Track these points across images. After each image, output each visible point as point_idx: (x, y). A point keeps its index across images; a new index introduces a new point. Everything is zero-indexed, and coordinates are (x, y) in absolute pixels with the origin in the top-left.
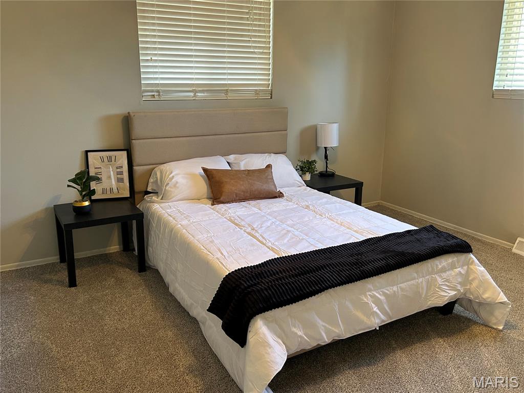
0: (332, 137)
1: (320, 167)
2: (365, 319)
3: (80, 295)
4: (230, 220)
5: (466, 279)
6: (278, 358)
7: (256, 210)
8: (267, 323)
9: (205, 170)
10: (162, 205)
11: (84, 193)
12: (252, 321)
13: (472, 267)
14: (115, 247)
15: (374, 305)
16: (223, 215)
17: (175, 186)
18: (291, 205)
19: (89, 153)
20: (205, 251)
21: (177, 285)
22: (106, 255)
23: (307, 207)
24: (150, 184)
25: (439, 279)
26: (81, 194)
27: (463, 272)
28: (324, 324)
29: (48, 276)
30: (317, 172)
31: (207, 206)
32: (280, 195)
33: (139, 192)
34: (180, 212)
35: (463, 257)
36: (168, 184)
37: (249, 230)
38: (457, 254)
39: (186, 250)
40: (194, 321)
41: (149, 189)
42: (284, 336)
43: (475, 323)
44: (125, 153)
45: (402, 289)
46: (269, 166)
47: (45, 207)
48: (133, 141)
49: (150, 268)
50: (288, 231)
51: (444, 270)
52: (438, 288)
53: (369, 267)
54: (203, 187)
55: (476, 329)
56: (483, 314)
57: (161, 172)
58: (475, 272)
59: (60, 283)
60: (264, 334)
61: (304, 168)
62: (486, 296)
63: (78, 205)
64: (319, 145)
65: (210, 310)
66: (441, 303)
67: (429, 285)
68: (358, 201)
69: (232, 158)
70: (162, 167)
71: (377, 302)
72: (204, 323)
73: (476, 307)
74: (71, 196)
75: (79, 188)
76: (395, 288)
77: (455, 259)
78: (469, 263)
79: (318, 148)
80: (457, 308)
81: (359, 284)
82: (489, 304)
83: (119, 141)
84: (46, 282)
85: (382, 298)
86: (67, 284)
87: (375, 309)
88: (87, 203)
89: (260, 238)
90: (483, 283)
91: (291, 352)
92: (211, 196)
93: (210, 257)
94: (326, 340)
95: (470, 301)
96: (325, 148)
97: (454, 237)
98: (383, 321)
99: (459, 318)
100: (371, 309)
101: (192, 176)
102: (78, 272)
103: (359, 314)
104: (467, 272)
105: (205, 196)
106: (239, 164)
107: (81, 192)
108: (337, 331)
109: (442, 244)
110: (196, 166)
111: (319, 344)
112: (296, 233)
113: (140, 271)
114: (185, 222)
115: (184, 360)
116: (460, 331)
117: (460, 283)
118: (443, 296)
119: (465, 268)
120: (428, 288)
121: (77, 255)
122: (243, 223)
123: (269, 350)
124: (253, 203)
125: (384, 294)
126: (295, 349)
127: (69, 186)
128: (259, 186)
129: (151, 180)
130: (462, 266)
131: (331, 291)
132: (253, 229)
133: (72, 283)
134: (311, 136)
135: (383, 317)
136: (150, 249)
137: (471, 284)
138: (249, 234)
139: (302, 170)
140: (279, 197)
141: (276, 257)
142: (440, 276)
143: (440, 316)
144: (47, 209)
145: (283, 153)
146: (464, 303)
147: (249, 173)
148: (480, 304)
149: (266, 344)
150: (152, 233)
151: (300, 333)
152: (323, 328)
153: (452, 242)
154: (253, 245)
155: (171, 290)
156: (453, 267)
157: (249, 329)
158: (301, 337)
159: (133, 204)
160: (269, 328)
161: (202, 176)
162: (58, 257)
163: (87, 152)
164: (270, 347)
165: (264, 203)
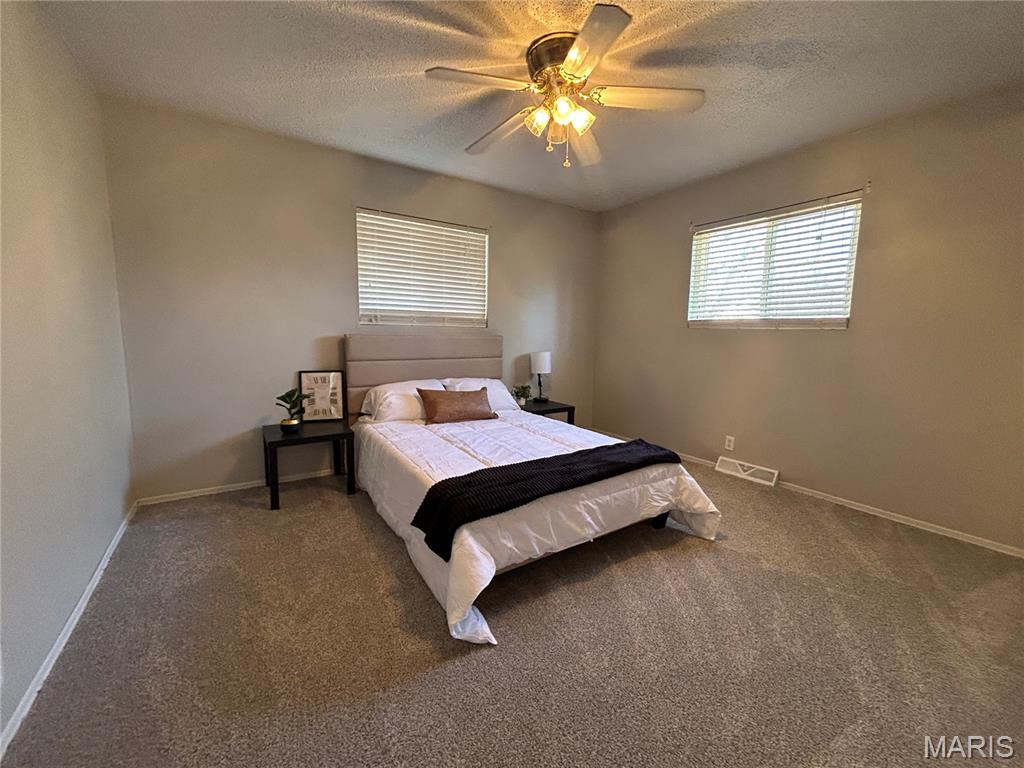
0: (545, 364)
1: (534, 393)
2: (579, 530)
3: (281, 517)
4: (442, 437)
5: (677, 490)
6: (484, 571)
7: (470, 429)
8: (474, 534)
9: (419, 391)
10: (374, 425)
11: (293, 411)
12: (458, 531)
13: (682, 477)
14: (326, 471)
15: (587, 515)
16: (435, 433)
17: (388, 406)
18: (505, 425)
19: (303, 375)
20: (413, 464)
21: (384, 503)
22: (316, 478)
23: (521, 426)
24: (364, 406)
25: (651, 490)
26: (290, 412)
27: (673, 482)
28: (535, 534)
29: (250, 500)
30: (531, 398)
31: (421, 426)
32: (495, 416)
33: (353, 414)
34: (391, 430)
35: (672, 467)
36: (381, 404)
37: (461, 445)
38: (667, 465)
39: (394, 466)
40: (400, 541)
41: (363, 411)
42: (493, 549)
43: (688, 535)
44: (339, 374)
45: (615, 499)
46: (484, 389)
47: (252, 428)
48: (349, 363)
49: (359, 490)
50: (501, 446)
51: (655, 480)
52: (652, 498)
53: (581, 476)
54: (417, 407)
55: (689, 541)
56: (695, 525)
57: (376, 393)
58: (685, 483)
59: (262, 505)
60: (470, 546)
61: (520, 393)
62: (696, 506)
63: (286, 423)
64: (533, 372)
65: (414, 523)
66: (654, 513)
67: (643, 494)
68: (571, 421)
69: (447, 381)
70: (376, 388)
71: (591, 512)
72: (409, 542)
73: (688, 519)
74: (280, 415)
75: (288, 406)
76: (608, 498)
77: (665, 469)
78: (679, 473)
79: (532, 375)
80: (670, 521)
81: (572, 492)
82: (700, 515)
83: (335, 362)
84: (246, 505)
85: (595, 507)
86: (270, 507)
87: (589, 519)
88: (295, 422)
89: (472, 452)
90: (693, 492)
91: (500, 567)
92: (425, 416)
93: (417, 470)
94: (538, 552)
95: (682, 512)
96: (539, 375)
97: (663, 449)
98: (597, 533)
99: (672, 531)
100: (584, 519)
101: (406, 396)
102: (282, 495)
103: (573, 525)
104: (677, 482)
105: (419, 416)
106: (454, 386)
107: (289, 410)
108: (549, 542)
109: (652, 454)
110: (411, 388)
111: (530, 558)
112: (509, 447)
113: (349, 494)
114: (395, 439)
115: (385, 581)
116: (674, 543)
117: (671, 494)
118: (656, 506)
119: (675, 478)
120: (641, 498)
121: (282, 479)
122: (455, 439)
123: (475, 563)
124: (467, 423)
125: (598, 504)
126: (505, 563)
127: (277, 404)
128: (474, 407)
129: (365, 402)
130: (672, 476)
131: (542, 499)
132: (465, 444)
133: (275, 505)
134: (525, 363)
135: (597, 528)
136: (360, 470)
137: (682, 495)
138: (461, 449)
139: (517, 395)
140: (494, 418)
141: (486, 467)
142: (652, 486)
143: (654, 530)
144: (255, 431)
145: (499, 379)
146: (676, 514)
147: (464, 394)
148: (692, 515)
149: (472, 557)
150: (363, 453)
151: (509, 545)
152: (534, 539)
153: (661, 453)
154: (464, 458)
155: (378, 510)
156: (664, 477)
157: (454, 540)
158: (510, 549)
159: (347, 426)
160: (476, 539)
161: (417, 397)
162: (264, 481)
163: (300, 373)
164: (477, 560)
165: (478, 423)
